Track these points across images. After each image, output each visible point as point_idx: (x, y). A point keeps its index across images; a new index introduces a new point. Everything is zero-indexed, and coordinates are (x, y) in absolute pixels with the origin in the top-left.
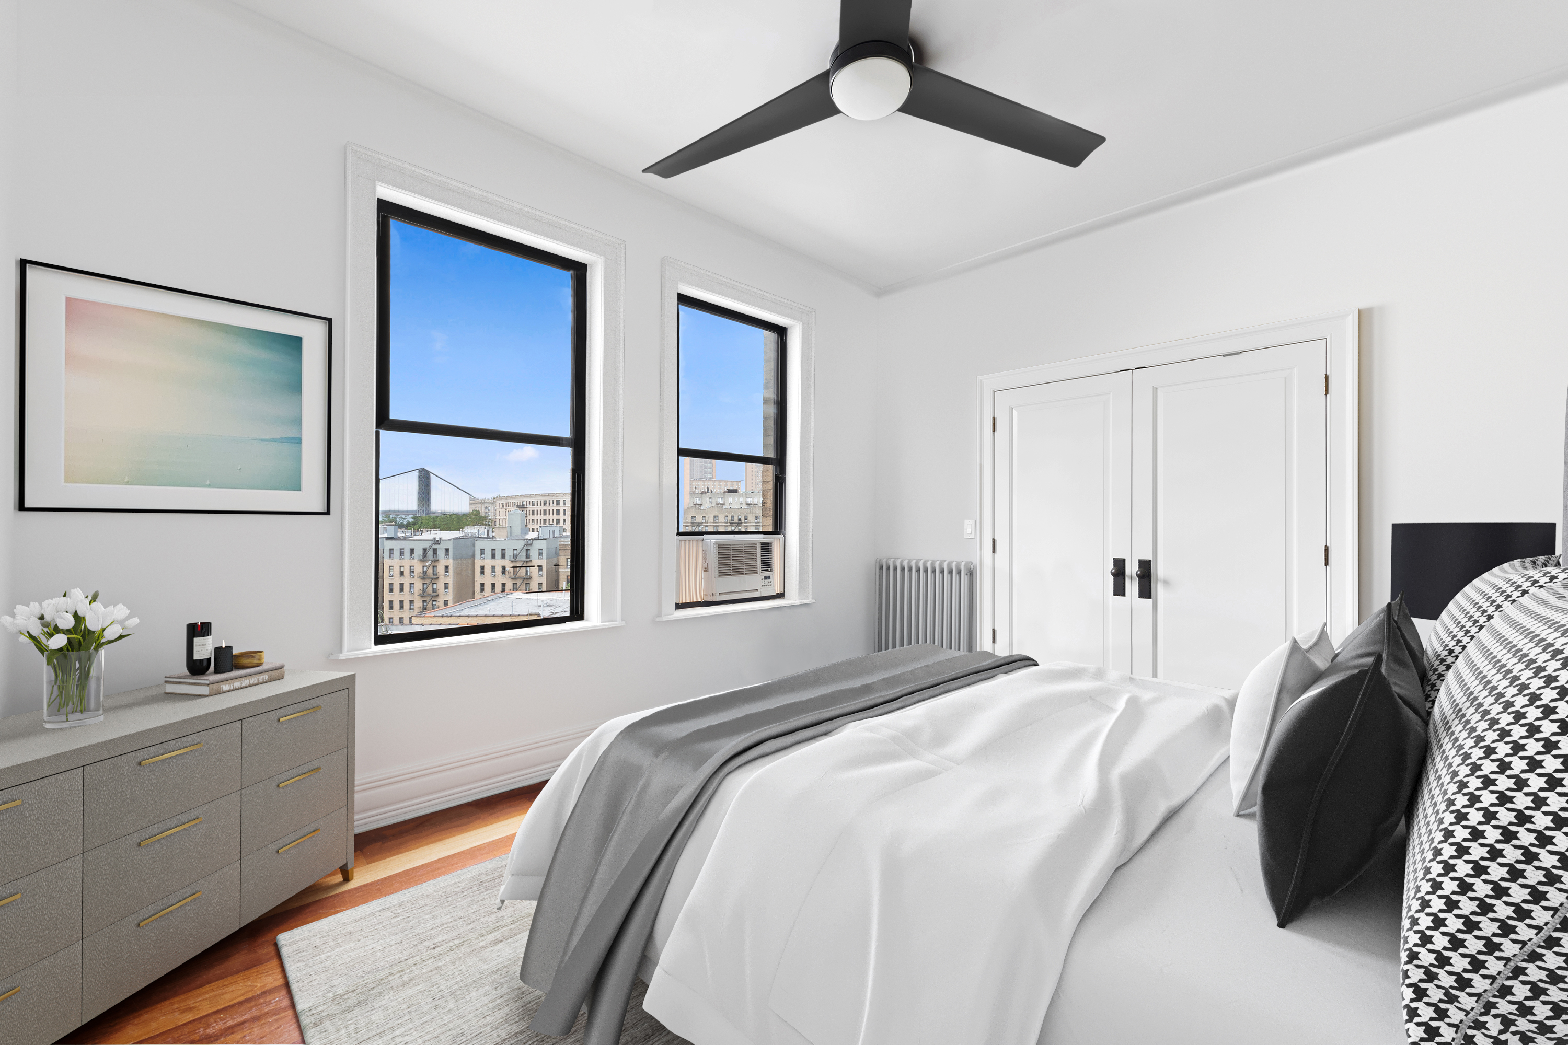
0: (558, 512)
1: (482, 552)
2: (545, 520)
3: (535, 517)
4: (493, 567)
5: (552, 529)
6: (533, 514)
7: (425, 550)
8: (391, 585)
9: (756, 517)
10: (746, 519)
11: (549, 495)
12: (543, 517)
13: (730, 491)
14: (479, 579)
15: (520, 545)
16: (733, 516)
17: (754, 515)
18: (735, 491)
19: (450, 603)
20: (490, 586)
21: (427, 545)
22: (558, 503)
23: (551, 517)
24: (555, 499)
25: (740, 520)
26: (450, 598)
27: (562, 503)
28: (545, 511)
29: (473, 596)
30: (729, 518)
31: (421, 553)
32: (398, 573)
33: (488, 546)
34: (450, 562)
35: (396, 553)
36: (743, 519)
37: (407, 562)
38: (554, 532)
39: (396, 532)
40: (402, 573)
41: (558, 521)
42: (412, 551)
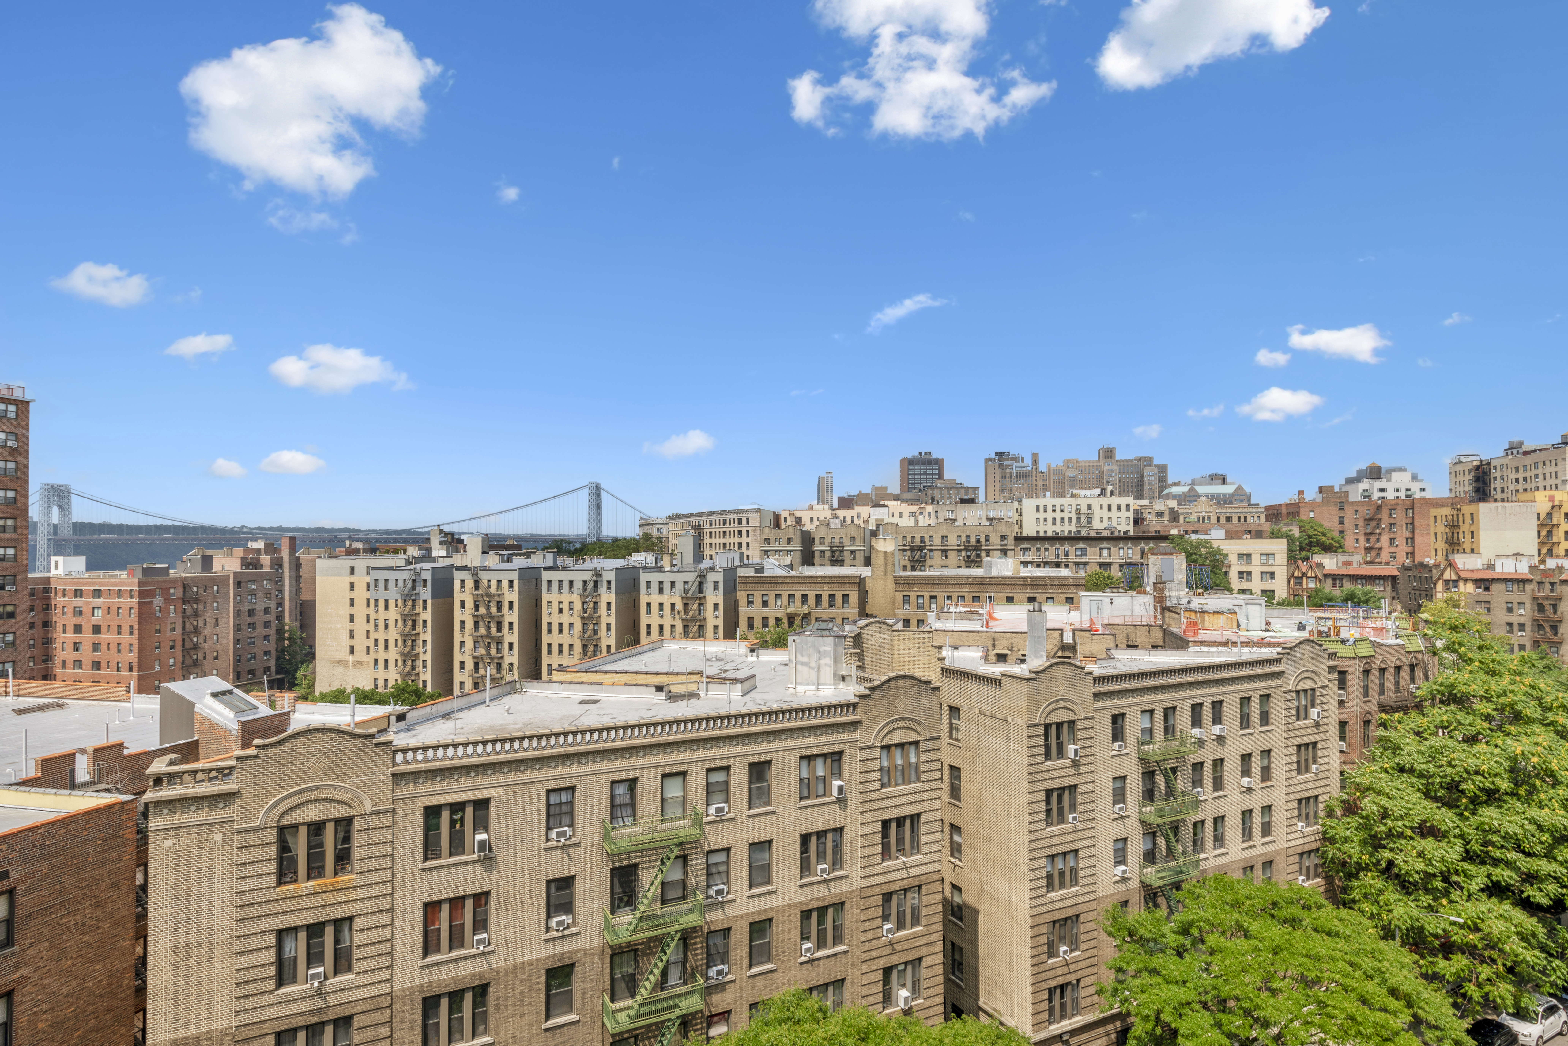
0: (740, 533)
1: (648, 583)
2: (725, 544)
3: (713, 541)
4: (661, 605)
5: (731, 555)
6: (711, 537)
7: (585, 582)
8: (549, 624)
9: (1002, 536)
10: (987, 540)
11: (730, 512)
12: (722, 540)
13: (963, 501)
14: (644, 620)
15: (691, 577)
16: (968, 536)
17: (999, 534)
18: (972, 501)
19: (613, 650)
20: (658, 628)
21: (587, 576)
22: (740, 521)
23: (732, 540)
24: (736, 517)
25: (978, 541)
26: (612, 642)
27: (744, 522)
28: (725, 532)
29: (637, 641)
30: (964, 539)
31: (581, 585)
32: (557, 610)
33: (654, 577)
34: (612, 598)
35: (555, 586)
36: (983, 540)
37: (566, 598)
38: (733, 559)
39: (555, 561)
40: (561, 611)
41: (740, 545)
42: (571, 583)
